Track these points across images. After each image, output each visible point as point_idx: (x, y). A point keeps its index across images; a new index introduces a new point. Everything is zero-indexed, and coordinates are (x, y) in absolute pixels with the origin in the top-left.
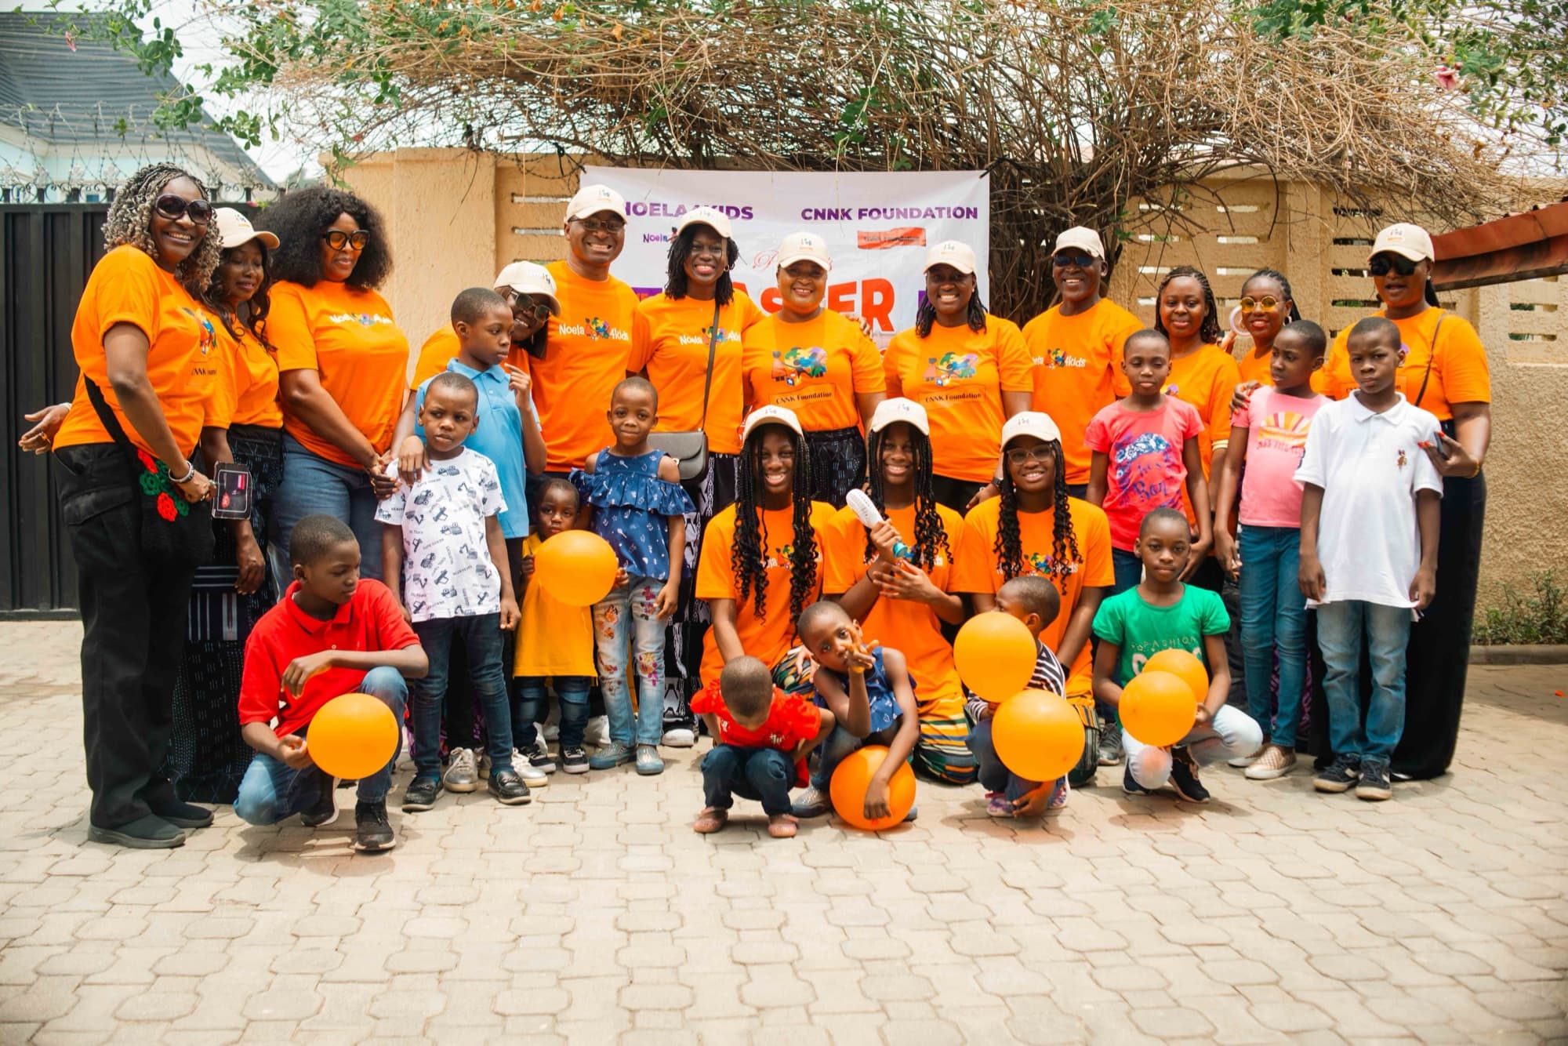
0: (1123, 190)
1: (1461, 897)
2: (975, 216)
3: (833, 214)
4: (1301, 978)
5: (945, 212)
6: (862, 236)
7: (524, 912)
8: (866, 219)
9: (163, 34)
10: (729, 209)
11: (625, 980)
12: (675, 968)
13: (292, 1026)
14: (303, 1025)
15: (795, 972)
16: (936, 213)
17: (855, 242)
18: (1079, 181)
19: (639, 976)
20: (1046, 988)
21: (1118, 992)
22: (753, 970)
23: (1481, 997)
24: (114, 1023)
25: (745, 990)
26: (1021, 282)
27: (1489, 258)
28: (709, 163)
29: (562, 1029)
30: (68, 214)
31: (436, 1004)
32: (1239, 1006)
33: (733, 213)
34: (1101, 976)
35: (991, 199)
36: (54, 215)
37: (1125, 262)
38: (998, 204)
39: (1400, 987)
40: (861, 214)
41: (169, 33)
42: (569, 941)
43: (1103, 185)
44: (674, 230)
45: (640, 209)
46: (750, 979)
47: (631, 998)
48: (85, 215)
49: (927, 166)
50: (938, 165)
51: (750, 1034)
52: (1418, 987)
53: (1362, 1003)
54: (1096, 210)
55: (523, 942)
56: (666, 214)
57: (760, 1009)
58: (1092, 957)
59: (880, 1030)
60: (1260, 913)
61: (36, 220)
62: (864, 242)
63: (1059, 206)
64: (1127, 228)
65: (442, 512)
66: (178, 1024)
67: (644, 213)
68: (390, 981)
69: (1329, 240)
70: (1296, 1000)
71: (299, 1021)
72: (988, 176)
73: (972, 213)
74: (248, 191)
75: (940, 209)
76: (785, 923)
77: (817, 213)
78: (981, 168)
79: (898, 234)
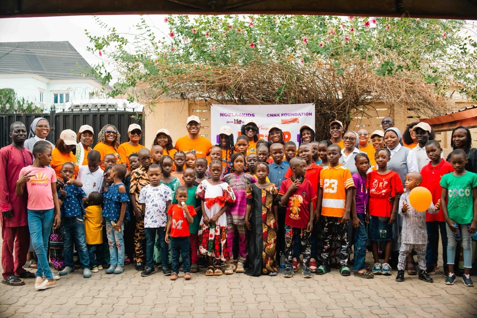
0: (349, 107)
3: (275, 115)
4: (374, 297)
5: (304, 114)
6: (282, 120)
7: (208, 285)
8: (283, 116)
9: (107, 74)
10: (248, 114)
11: (231, 297)
12: (241, 295)
13: (164, 305)
15: (267, 296)
16: (301, 114)
17: (281, 122)
18: (338, 104)
19: (234, 296)
20: (320, 298)
21: (335, 299)
22: (258, 296)
23: (412, 301)
24: (128, 305)
25: (256, 299)
26: (324, 131)
27: (442, 125)
28: (243, 102)
29: (219, 305)
30: (79, 115)
31: (193, 301)
32: (360, 302)
34: (331, 296)
35: (315, 110)
36: (75, 115)
37: (352, 124)
38: (317, 111)
39: (396, 299)
41: (109, 73)
42: (218, 290)
43: (344, 106)
44: (235, 120)
45: (226, 115)
47: (233, 300)
48: (84, 115)
49: (299, 102)
50: (302, 102)
51: (257, 306)
52: (400, 299)
53: (386, 302)
54: (342, 113)
55: (208, 290)
56: (233, 116)
57: (259, 302)
58: (330, 293)
59: (284, 306)
60: (369, 285)
61: (71, 117)
62: (283, 122)
63: (333, 112)
64: (351, 117)
65: (153, 200)
66: (140, 305)
67: (227, 115)
68: (182, 297)
69: (406, 117)
70: (372, 301)
72: (314, 105)
73: (311, 114)
74: (125, 109)
75: (302, 114)
76: (265, 287)
77: (271, 115)
78: (313, 102)
79: (292, 120)
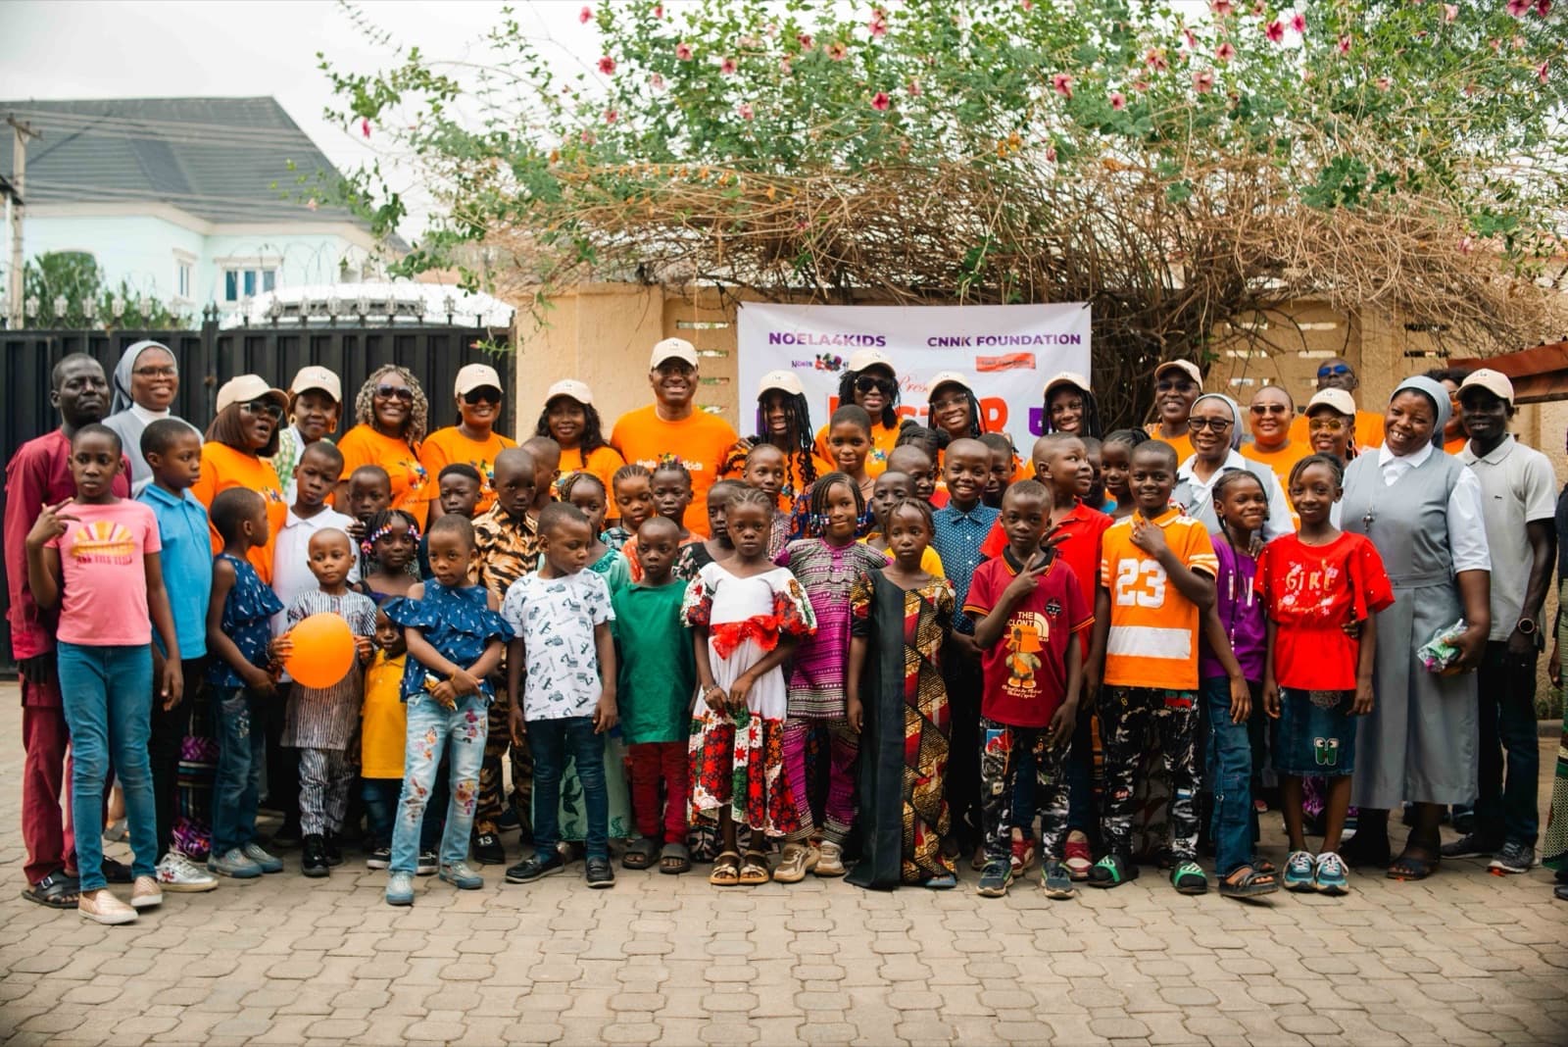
0: (1208, 317)
1: (1438, 921)
2: (1078, 342)
3: (956, 342)
4: (1291, 970)
5: (1052, 339)
6: (980, 360)
7: (717, 916)
8: (983, 345)
9: (391, 198)
10: (865, 338)
11: (796, 961)
12: (831, 955)
13: (565, 986)
14: (573, 984)
15: (919, 959)
16: (1044, 340)
17: (974, 366)
18: (1171, 307)
19: (805, 959)
20: (1101, 973)
21: (1153, 977)
22: (889, 958)
23: (1423, 988)
24: (440, 982)
25: (883, 970)
26: (1121, 397)
27: (1528, 380)
28: (847, 297)
29: (752, 990)
30: (298, 338)
31: (663, 975)
32: (1240, 987)
33: (868, 341)
34: (1141, 966)
35: (1093, 325)
36: (285, 338)
37: (1215, 376)
38: (1099, 329)
39: (1365, 980)
40: (979, 342)
41: (396, 197)
42: (751, 936)
43: (1191, 314)
44: (819, 357)
45: (789, 339)
46: (885, 963)
47: (800, 973)
48: (312, 337)
49: (1037, 299)
50: (1046, 298)
51: (886, 995)
52: (1379, 980)
53: (1333, 988)
54: (1183, 337)
55: (718, 936)
56: (811, 343)
57: (893, 981)
58: (1137, 954)
59: (978, 995)
60: (1273, 928)
61: (271, 342)
63: (1153, 332)
64: (1214, 350)
65: (547, 625)
66: (484, 982)
67: (792, 341)
68: (627, 960)
69: (1400, 353)
70: (1284, 985)
71: (569, 983)
72: (1089, 308)
73: (1076, 340)
74: (450, 316)
75: (1048, 337)
76: (911, 928)
77: (941, 341)
78: (1084, 300)
79: (1011, 359)
